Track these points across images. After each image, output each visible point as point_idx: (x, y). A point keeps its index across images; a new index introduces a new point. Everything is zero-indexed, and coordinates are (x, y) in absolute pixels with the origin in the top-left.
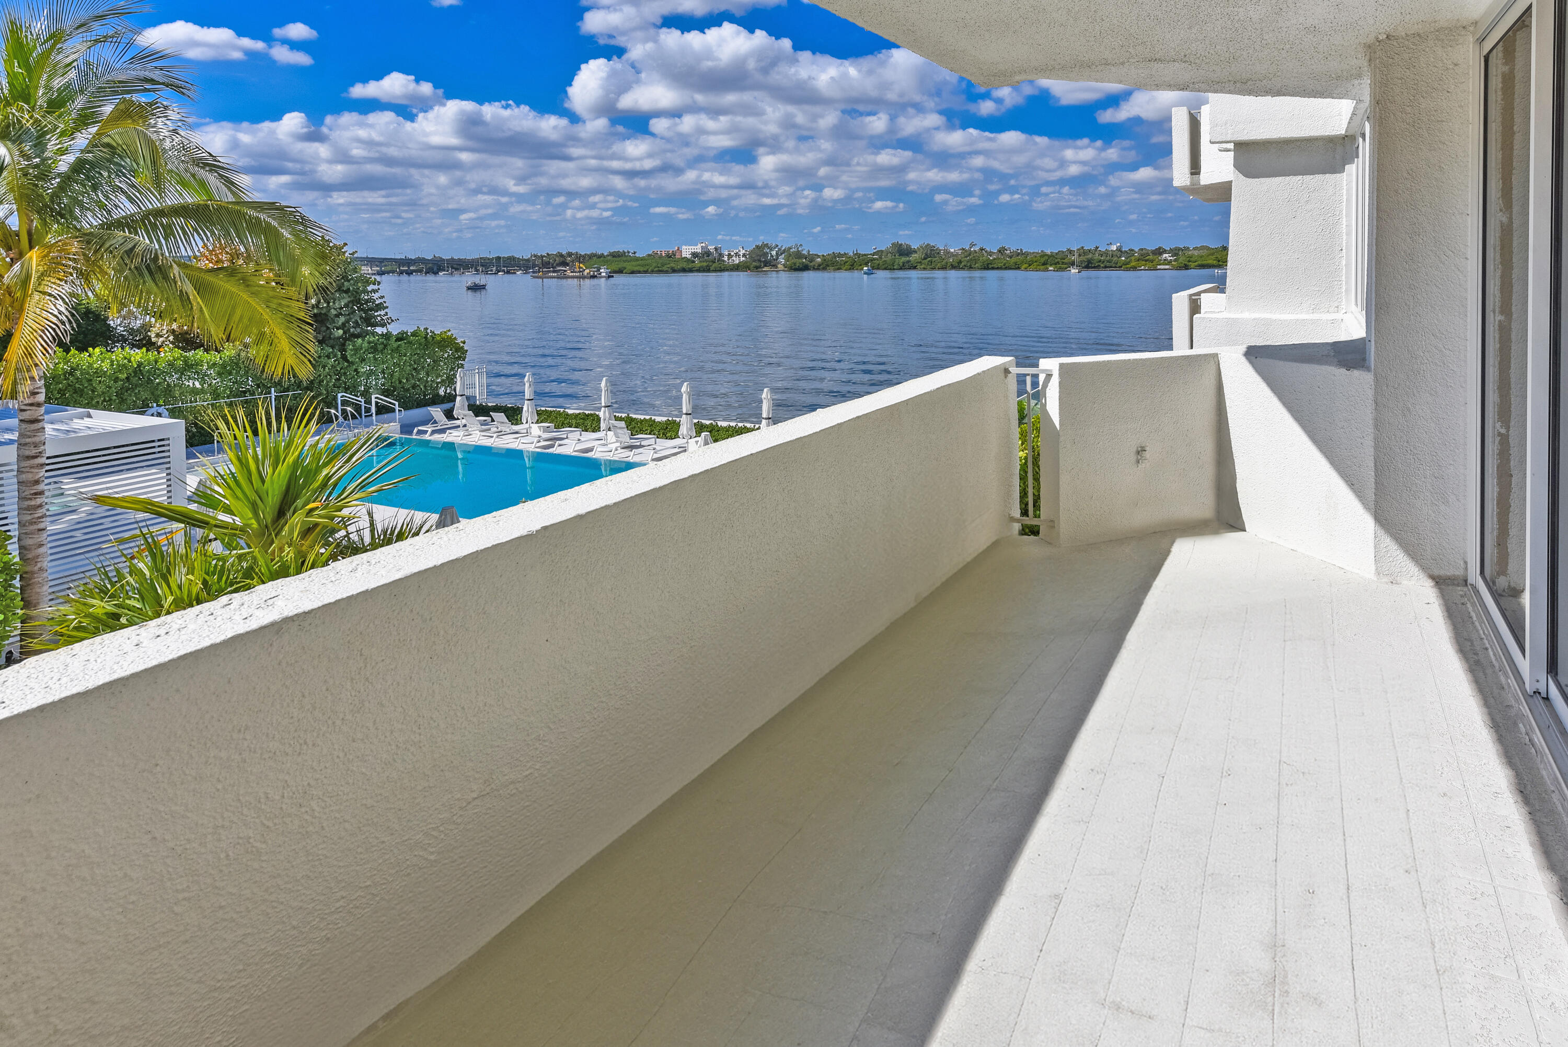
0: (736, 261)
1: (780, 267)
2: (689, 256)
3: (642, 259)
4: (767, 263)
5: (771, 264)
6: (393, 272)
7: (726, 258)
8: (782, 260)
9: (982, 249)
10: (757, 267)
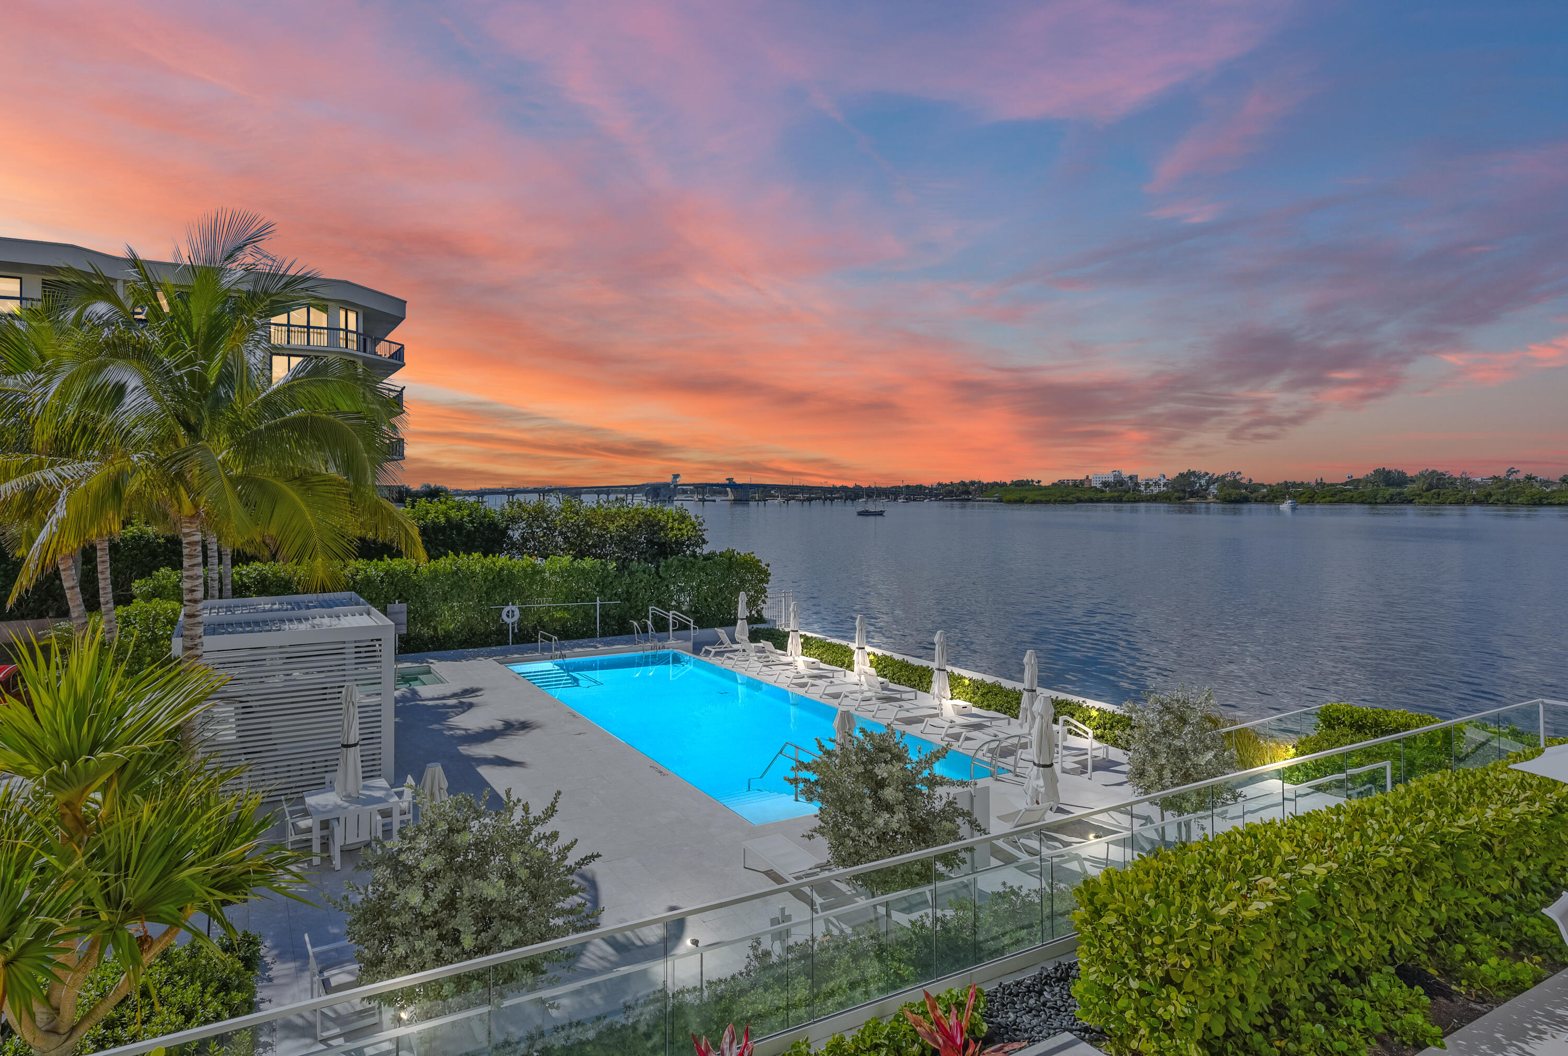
0: (1156, 490)
1: (1210, 498)
2: (1099, 486)
3: (1046, 488)
4: (1193, 494)
5: (1200, 494)
6: (819, 498)
7: (1142, 488)
8: (1213, 489)
9: (1529, 478)
10: (1180, 499)
